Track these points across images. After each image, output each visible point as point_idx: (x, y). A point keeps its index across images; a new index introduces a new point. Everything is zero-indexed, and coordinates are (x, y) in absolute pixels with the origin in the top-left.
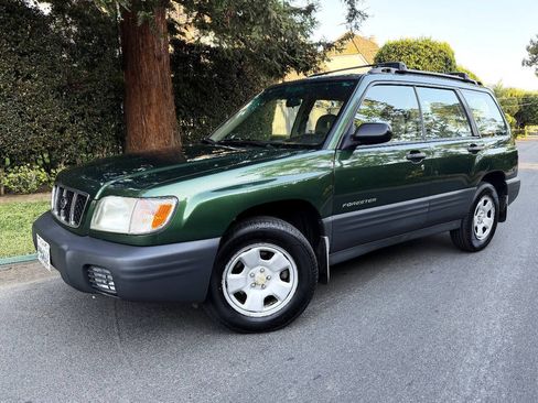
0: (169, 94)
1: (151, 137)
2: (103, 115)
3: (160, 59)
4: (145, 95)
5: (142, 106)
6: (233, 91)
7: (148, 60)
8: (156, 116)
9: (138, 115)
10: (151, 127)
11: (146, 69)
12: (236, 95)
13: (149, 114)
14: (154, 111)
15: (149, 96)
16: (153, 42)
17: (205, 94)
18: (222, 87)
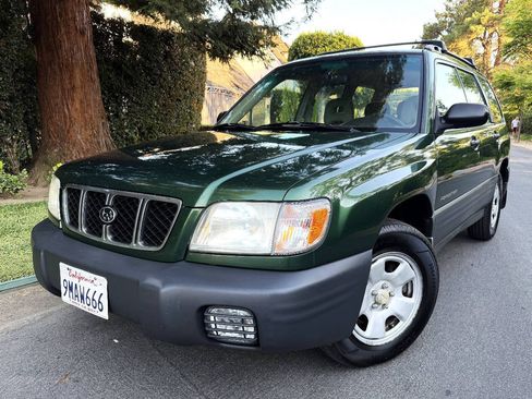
0: (95, 76)
1: (76, 127)
2: (11, 99)
3: (82, 33)
4: (66, 76)
5: (63, 89)
6: (161, 76)
7: (68, 33)
8: (81, 102)
9: (59, 100)
10: (74, 114)
11: (66, 45)
12: (165, 80)
13: (73, 100)
14: (78, 95)
15: (71, 77)
16: (72, 11)
17: (130, 77)
18: (149, 71)
